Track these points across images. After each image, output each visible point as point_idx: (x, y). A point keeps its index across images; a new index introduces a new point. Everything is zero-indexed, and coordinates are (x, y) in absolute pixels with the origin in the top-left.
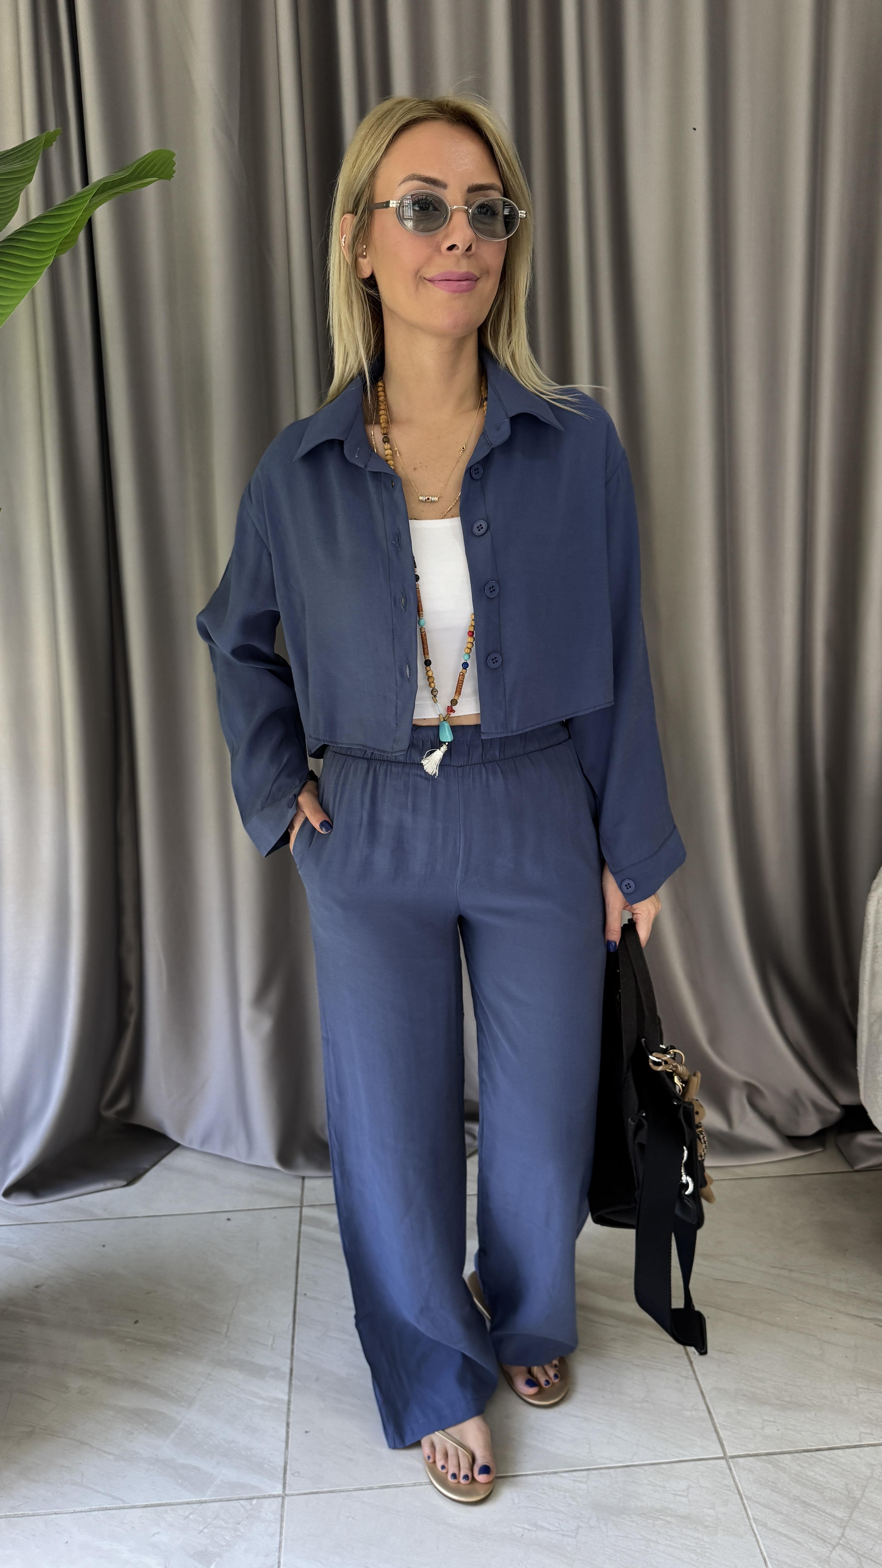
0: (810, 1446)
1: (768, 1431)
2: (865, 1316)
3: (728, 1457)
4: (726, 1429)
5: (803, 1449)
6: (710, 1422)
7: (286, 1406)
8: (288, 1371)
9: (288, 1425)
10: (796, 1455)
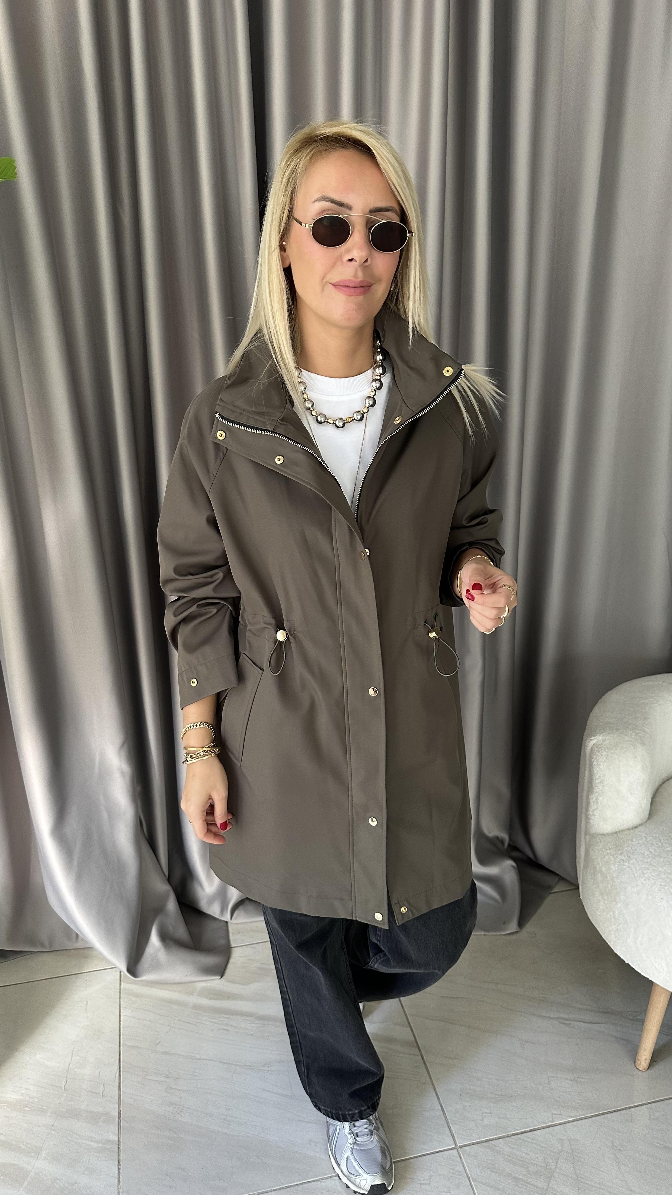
0: (518, 1130)
1: (486, 1122)
2: (552, 1016)
3: (458, 1147)
4: (455, 1124)
5: (512, 1133)
6: (444, 1118)
7: (117, 1146)
8: (117, 1114)
9: (119, 1162)
10: (507, 1139)
